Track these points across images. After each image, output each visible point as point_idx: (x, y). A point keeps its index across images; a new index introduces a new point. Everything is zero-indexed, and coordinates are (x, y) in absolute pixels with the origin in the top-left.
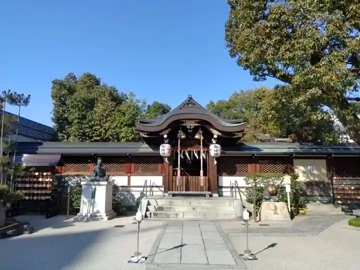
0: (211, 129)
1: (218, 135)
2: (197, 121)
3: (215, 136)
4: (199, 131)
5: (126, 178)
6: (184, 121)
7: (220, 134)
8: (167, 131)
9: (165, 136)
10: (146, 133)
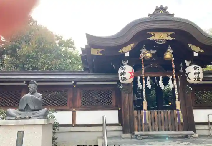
0: (190, 45)
1: (199, 53)
2: (169, 33)
3: (196, 54)
4: (169, 50)
5: (70, 113)
6: (152, 33)
7: (202, 51)
8: (129, 48)
9: (127, 54)
10: (100, 50)
